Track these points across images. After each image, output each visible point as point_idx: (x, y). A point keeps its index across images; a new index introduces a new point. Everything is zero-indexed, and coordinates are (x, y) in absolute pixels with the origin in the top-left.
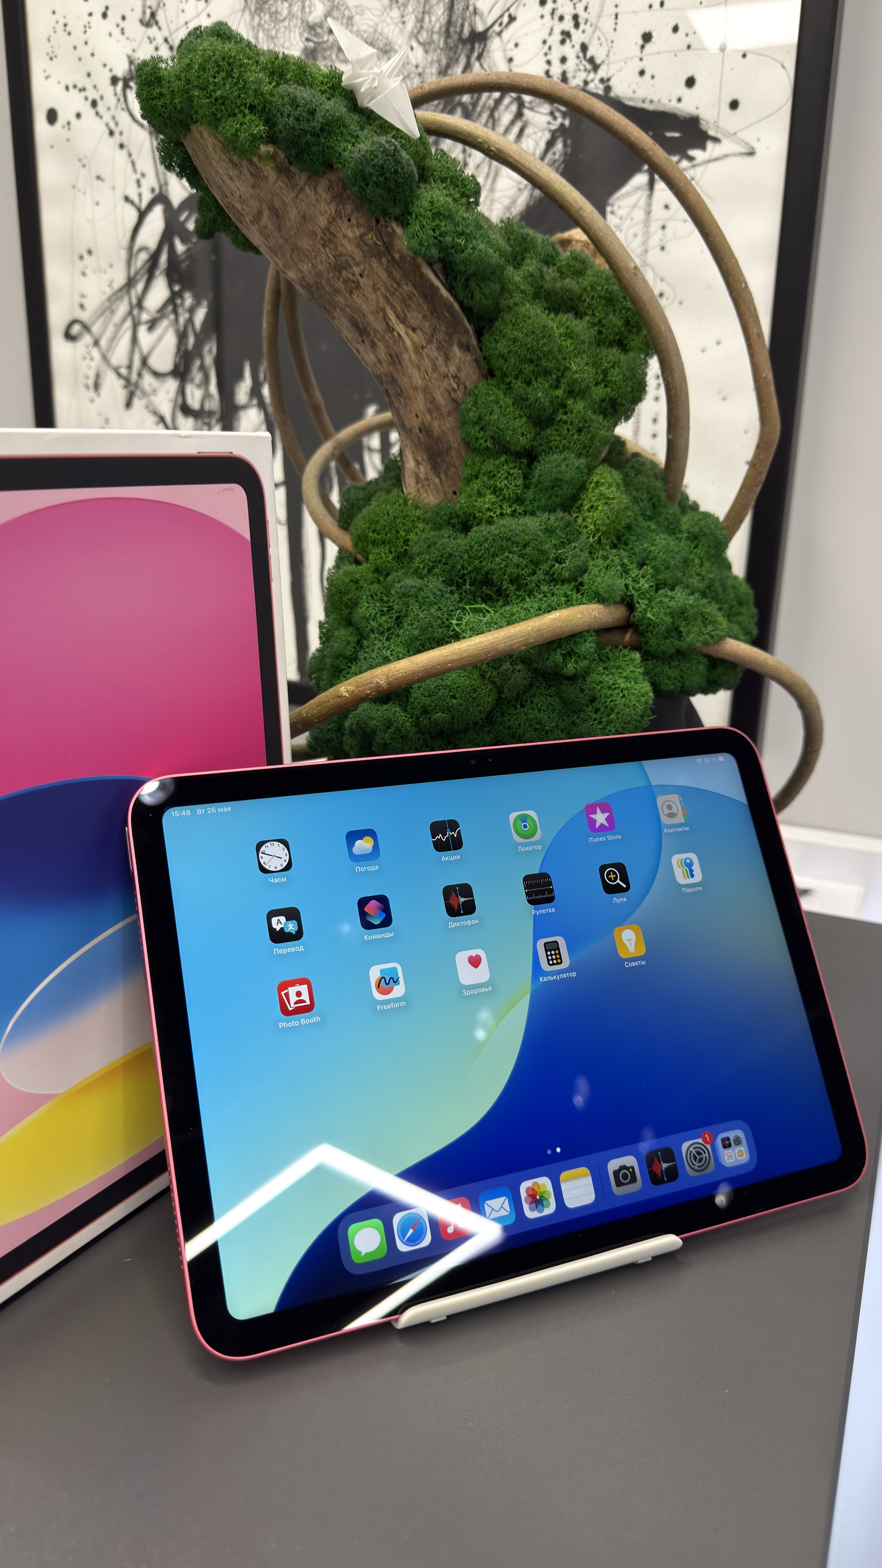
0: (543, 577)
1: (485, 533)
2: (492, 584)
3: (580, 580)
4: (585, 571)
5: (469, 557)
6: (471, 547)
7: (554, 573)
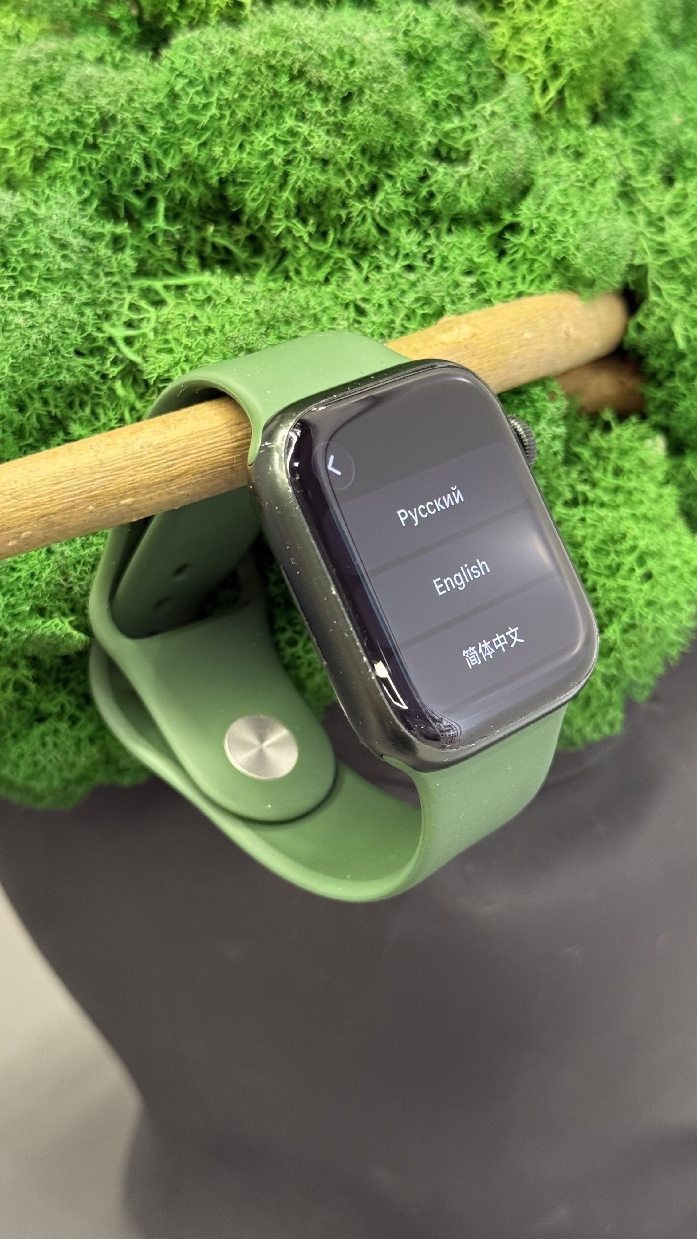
0: (398, 203)
1: (218, 51)
2: (235, 218)
3: (508, 218)
4: (525, 191)
5: (170, 127)
6: (173, 96)
7: (432, 195)
